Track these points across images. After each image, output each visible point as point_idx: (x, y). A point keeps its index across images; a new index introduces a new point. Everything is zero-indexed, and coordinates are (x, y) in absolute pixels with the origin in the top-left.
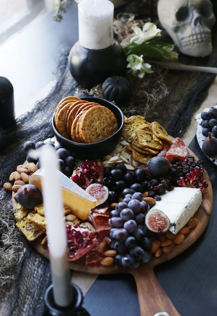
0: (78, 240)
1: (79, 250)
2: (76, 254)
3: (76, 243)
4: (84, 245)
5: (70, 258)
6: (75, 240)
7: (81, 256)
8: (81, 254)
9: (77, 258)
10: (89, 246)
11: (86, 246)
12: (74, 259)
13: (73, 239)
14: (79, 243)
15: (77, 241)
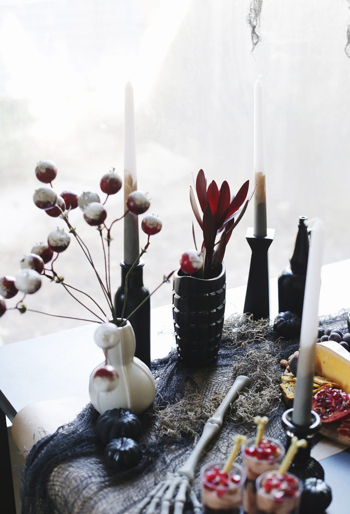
0: (337, 401)
1: (335, 412)
2: (330, 415)
3: (333, 404)
4: (341, 408)
5: (324, 419)
6: (334, 400)
7: (335, 419)
8: (335, 417)
9: (331, 420)
10: (345, 411)
11: (342, 410)
12: (327, 421)
13: (332, 400)
14: (336, 404)
15: (335, 402)
